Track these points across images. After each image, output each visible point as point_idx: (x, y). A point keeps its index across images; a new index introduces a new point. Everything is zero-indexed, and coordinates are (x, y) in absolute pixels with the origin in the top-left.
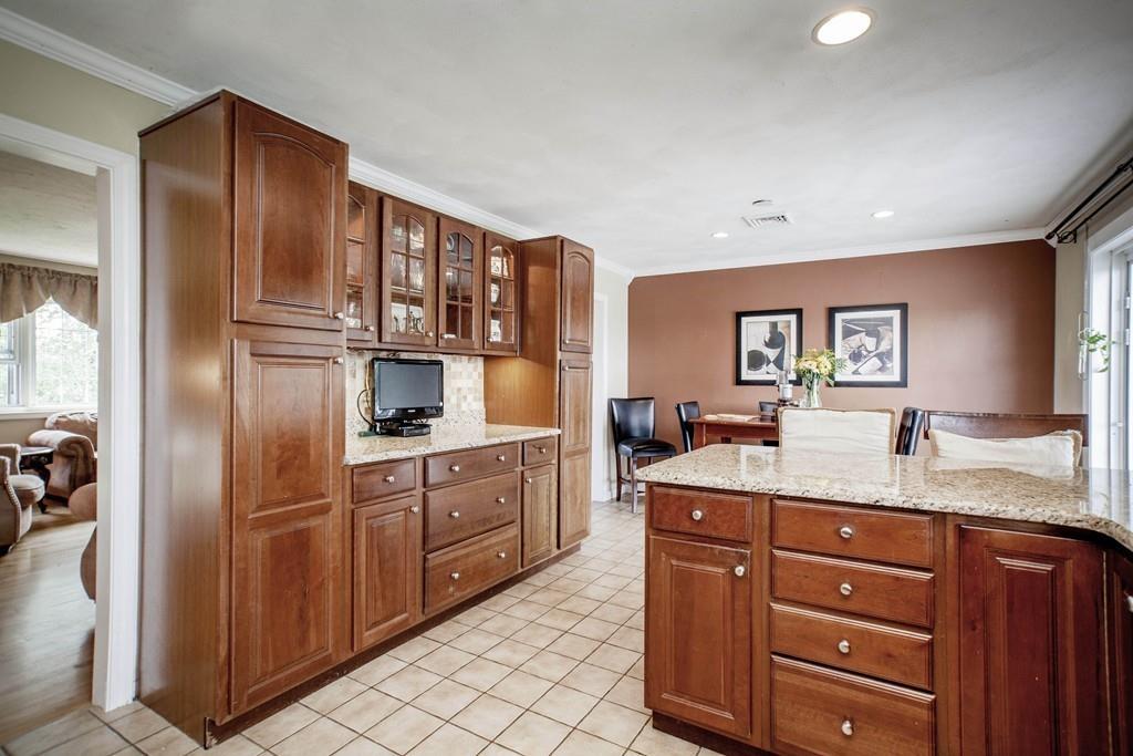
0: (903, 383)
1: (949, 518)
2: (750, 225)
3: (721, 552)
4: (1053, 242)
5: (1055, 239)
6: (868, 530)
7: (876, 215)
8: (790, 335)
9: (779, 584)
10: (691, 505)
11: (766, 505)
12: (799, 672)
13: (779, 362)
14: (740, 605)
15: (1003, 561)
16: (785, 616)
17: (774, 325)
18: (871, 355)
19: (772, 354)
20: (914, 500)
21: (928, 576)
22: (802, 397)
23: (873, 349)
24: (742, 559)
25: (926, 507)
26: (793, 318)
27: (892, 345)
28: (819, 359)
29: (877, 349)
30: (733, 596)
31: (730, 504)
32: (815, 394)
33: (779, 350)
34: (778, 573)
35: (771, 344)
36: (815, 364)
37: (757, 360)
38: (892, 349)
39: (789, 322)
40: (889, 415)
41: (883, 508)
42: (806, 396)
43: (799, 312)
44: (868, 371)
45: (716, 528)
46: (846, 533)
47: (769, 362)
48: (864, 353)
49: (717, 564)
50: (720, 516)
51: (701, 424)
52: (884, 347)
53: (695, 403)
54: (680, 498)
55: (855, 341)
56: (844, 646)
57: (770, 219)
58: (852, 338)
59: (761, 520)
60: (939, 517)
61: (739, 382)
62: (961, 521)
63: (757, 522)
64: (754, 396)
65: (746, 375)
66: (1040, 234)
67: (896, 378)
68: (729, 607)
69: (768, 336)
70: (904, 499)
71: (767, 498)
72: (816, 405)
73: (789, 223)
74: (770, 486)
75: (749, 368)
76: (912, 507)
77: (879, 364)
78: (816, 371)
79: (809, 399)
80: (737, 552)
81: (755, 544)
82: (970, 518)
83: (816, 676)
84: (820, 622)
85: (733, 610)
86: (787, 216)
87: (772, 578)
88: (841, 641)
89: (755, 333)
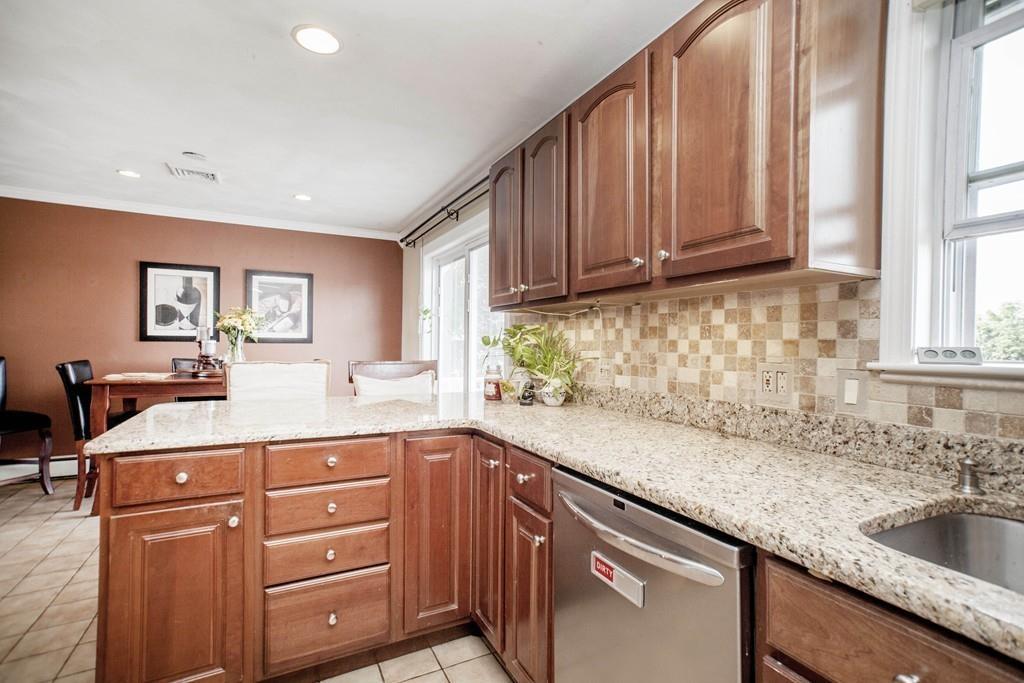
0: (309, 340)
1: (399, 436)
2: (172, 173)
3: (211, 510)
4: (402, 245)
5: (405, 243)
6: (348, 455)
7: (297, 197)
8: (206, 292)
9: (273, 522)
10: (173, 468)
11: (259, 453)
12: (291, 593)
13: (194, 319)
14: (232, 555)
15: (428, 458)
16: (279, 549)
17: (189, 280)
18: (285, 315)
19: (185, 309)
20: (380, 427)
21: (385, 481)
22: (227, 353)
23: (285, 310)
24: (234, 510)
25: (387, 431)
26: (210, 275)
27: (301, 307)
28: (244, 317)
29: (289, 310)
30: (225, 549)
31: (221, 459)
32: (239, 350)
33: (193, 306)
34: (272, 512)
35: (185, 298)
36: (240, 321)
37: (167, 314)
38: (301, 311)
39: (205, 279)
40: (325, 365)
41: (358, 437)
42: (230, 351)
43: (217, 271)
44: (281, 329)
45: (204, 487)
46: (332, 462)
47: (181, 318)
48: (278, 313)
49: (205, 524)
50: (209, 472)
51: (103, 386)
52: (295, 309)
53: (86, 363)
54: (157, 464)
55: (270, 301)
56: (330, 555)
57: (198, 173)
58: (267, 299)
59: (253, 469)
60: (393, 436)
61: (143, 336)
62: (405, 436)
63: (249, 471)
64: (165, 353)
65: (153, 329)
66: (397, 238)
67: (304, 335)
68: (219, 561)
69: (181, 291)
70: (373, 426)
71: (260, 446)
72: (241, 360)
73: (217, 182)
74: (265, 435)
75: (157, 322)
76: (378, 432)
77: (291, 323)
78: (241, 328)
79: (233, 355)
80: (229, 505)
81: (247, 493)
82: (410, 434)
83: (306, 590)
84: (310, 543)
85: (225, 562)
86: (219, 176)
87: (265, 518)
88: (327, 553)
89: (164, 286)
